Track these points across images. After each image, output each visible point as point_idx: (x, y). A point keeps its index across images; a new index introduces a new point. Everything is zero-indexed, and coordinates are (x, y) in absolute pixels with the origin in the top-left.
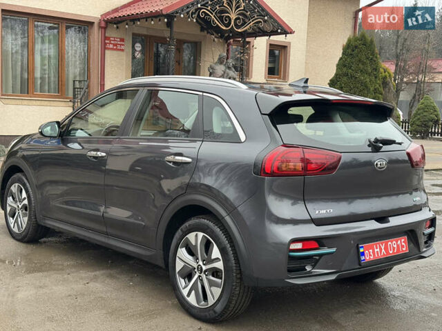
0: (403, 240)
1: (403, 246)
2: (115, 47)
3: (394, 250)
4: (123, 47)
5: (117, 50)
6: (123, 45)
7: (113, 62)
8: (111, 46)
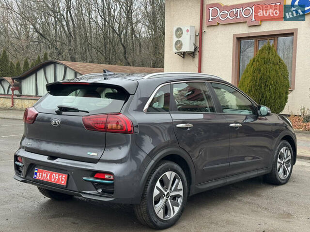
0: (64, 176)
1: (62, 180)
3: (55, 180)
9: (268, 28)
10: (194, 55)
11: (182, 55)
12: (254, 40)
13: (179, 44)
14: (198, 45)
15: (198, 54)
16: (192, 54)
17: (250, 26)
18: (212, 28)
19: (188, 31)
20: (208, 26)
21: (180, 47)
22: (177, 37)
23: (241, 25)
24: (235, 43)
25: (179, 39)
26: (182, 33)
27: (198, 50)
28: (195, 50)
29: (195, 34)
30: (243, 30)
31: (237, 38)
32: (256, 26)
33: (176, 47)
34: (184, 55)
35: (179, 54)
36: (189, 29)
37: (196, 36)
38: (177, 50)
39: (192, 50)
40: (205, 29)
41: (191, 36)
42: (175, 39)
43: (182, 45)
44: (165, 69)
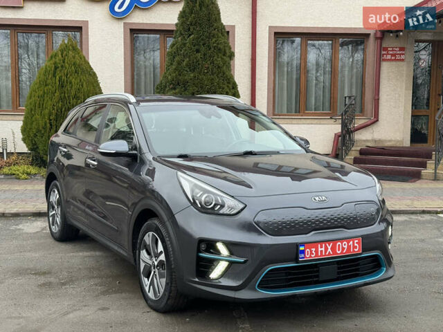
2: (393, 58)
4: (403, 57)
5: (395, 60)
6: (403, 54)
7: (391, 74)
8: (389, 57)
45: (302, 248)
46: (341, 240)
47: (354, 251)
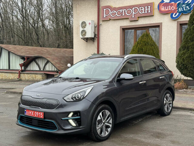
9: (142, 22)
10: (94, 40)
11: (86, 40)
12: (133, 30)
13: (83, 32)
14: (96, 33)
15: (97, 39)
16: (92, 39)
17: (131, 21)
18: (106, 22)
19: (90, 24)
20: (103, 21)
21: (85, 35)
22: (82, 27)
23: (125, 20)
24: (121, 32)
25: (84, 29)
26: (86, 25)
27: (97, 36)
28: (95, 36)
29: (95, 26)
30: (126, 24)
31: (122, 29)
32: (135, 21)
33: (82, 35)
34: (87, 40)
35: (84, 39)
36: (91, 22)
37: (95, 27)
38: (83, 36)
39: (93, 37)
40: (101, 22)
41: (92, 27)
42: (81, 29)
43: (86, 33)
44: (74, 49)
45: (25, 111)
46: (37, 111)
47: (40, 117)
